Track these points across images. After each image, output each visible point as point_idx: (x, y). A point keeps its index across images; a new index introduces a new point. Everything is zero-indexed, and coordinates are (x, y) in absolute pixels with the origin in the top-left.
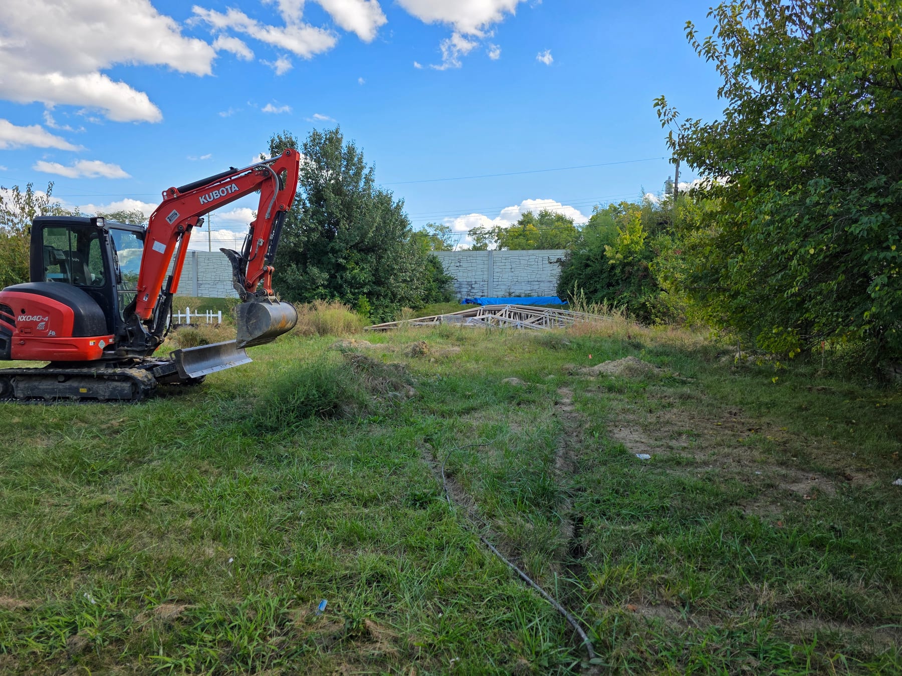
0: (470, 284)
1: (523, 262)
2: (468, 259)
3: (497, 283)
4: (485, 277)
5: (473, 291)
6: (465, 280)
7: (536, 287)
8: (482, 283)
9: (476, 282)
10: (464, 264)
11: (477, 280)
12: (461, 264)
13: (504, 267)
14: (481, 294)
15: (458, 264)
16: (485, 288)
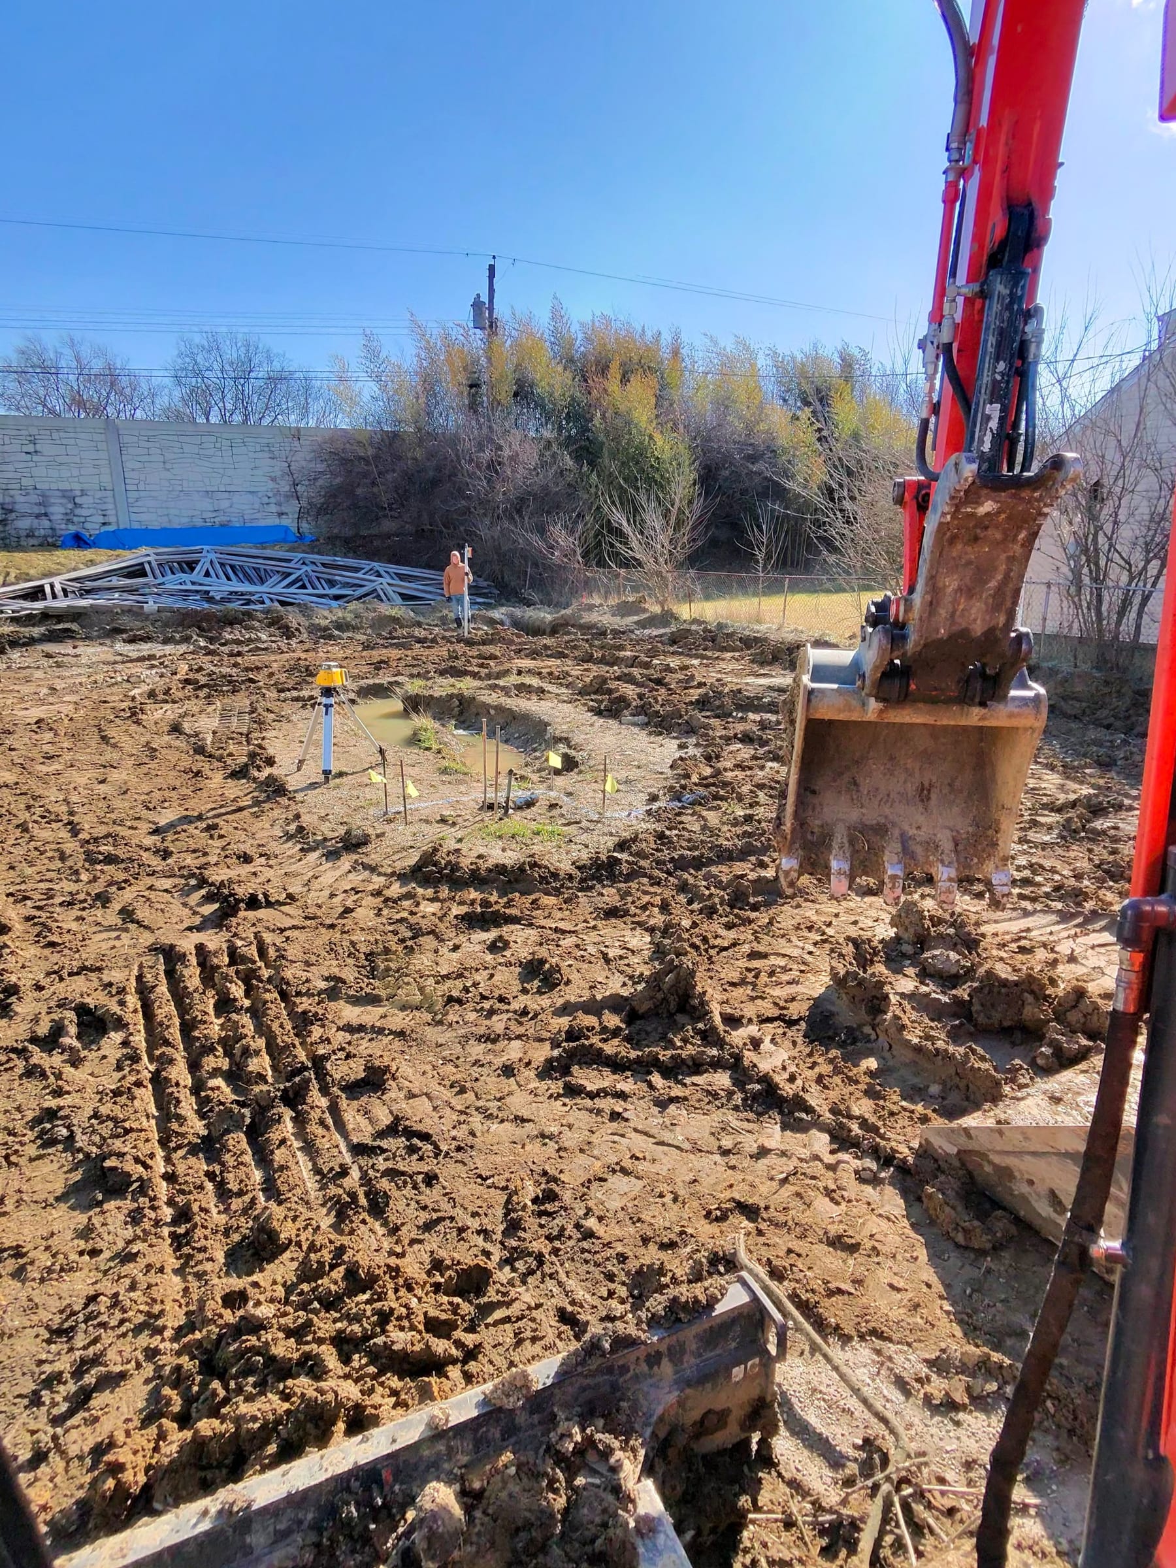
0: (69, 496)
1: (187, 448)
2: (55, 436)
3: (136, 494)
4: (106, 480)
5: (78, 511)
6: (54, 486)
7: (225, 504)
8: (99, 494)
9: (83, 493)
10: (43, 446)
11: (85, 487)
12: (38, 447)
13: (146, 458)
14: (101, 520)
15: (31, 448)
16: (111, 506)
